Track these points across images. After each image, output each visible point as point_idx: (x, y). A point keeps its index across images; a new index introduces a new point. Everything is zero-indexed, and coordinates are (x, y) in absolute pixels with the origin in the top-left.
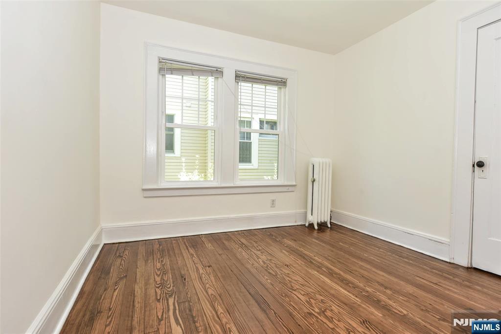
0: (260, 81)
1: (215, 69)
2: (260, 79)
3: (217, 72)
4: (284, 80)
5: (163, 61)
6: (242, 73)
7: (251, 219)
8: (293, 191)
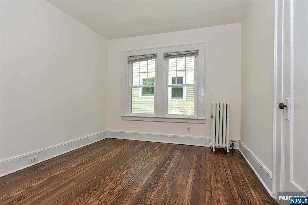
0: (179, 56)
1: (153, 55)
2: (179, 55)
3: (155, 56)
4: (196, 51)
5: (130, 57)
6: (168, 54)
7: (173, 137)
8: (204, 124)
